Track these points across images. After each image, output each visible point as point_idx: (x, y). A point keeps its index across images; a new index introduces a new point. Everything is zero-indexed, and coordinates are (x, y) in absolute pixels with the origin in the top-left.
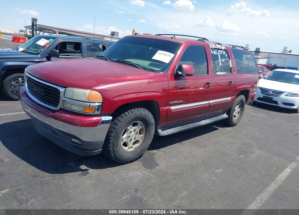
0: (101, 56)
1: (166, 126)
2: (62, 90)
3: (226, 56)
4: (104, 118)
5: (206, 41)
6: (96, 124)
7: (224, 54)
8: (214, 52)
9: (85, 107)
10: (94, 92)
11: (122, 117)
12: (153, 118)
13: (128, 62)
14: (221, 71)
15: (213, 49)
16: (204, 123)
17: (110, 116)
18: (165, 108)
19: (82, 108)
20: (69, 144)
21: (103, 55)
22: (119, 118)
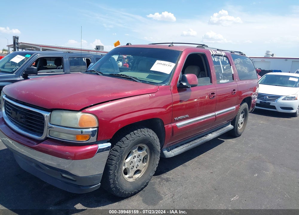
0: (90, 71)
1: (171, 145)
2: (46, 114)
3: (227, 62)
4: (101, 146)
5: (206, 48)
6: (91, 154)
7: (225, 60)
8: (215, 58)
9: (77, 135)
10: (88, 116)
11: (123, 141)
12: (157, 138)
13: (123, 75)
14: (224, 79)
15: (213, 55)
16: (211, 137)
17: (108, 142)
18: (170, 126)
19: (72, 136)
20: (60, 180)
21: (93, 69)
22: (119, 143)
